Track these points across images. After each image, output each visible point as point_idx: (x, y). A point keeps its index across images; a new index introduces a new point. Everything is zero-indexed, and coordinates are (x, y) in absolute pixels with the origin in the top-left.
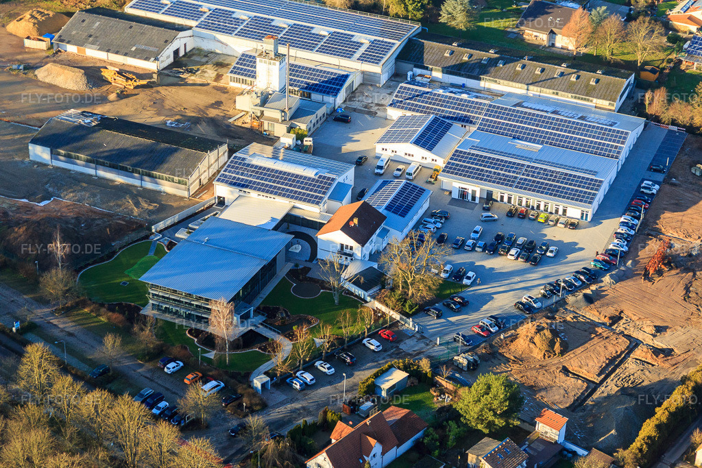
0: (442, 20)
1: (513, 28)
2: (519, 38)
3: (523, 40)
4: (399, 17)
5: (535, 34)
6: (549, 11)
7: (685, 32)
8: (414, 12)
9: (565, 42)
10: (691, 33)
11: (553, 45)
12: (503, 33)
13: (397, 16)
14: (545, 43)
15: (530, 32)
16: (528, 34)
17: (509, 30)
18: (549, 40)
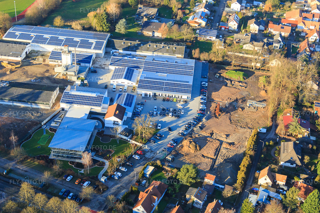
0: (116, 31)
1: (139, 31)
2: (142, 35)
3: (144, 35)
4: (101, 31)
5: (147, 32)
6: (151, 24)
7: (194, 27)
8: (106, 29)
9: (158, 34)
10: (196, 27)
11: (154, 36)
12: (136, 33)
13: (100, 31)
14: (151, 35)
15: (146, 32)
16: (145, 33)
17: (138, 32)
18: (152, 34)
